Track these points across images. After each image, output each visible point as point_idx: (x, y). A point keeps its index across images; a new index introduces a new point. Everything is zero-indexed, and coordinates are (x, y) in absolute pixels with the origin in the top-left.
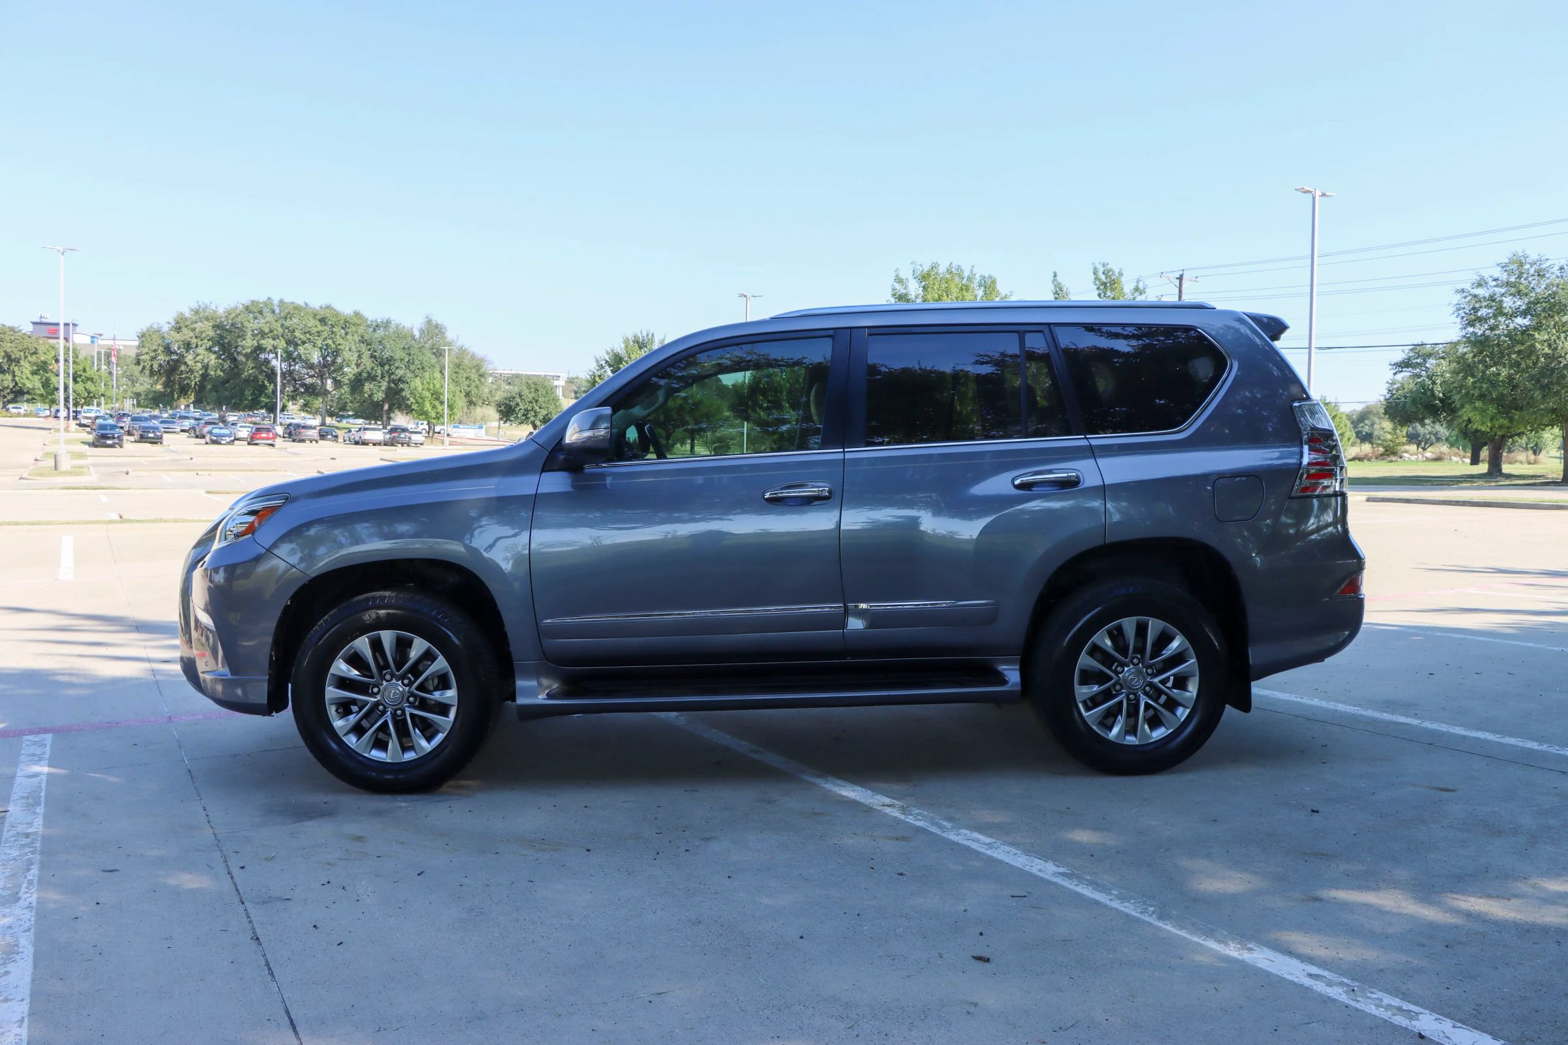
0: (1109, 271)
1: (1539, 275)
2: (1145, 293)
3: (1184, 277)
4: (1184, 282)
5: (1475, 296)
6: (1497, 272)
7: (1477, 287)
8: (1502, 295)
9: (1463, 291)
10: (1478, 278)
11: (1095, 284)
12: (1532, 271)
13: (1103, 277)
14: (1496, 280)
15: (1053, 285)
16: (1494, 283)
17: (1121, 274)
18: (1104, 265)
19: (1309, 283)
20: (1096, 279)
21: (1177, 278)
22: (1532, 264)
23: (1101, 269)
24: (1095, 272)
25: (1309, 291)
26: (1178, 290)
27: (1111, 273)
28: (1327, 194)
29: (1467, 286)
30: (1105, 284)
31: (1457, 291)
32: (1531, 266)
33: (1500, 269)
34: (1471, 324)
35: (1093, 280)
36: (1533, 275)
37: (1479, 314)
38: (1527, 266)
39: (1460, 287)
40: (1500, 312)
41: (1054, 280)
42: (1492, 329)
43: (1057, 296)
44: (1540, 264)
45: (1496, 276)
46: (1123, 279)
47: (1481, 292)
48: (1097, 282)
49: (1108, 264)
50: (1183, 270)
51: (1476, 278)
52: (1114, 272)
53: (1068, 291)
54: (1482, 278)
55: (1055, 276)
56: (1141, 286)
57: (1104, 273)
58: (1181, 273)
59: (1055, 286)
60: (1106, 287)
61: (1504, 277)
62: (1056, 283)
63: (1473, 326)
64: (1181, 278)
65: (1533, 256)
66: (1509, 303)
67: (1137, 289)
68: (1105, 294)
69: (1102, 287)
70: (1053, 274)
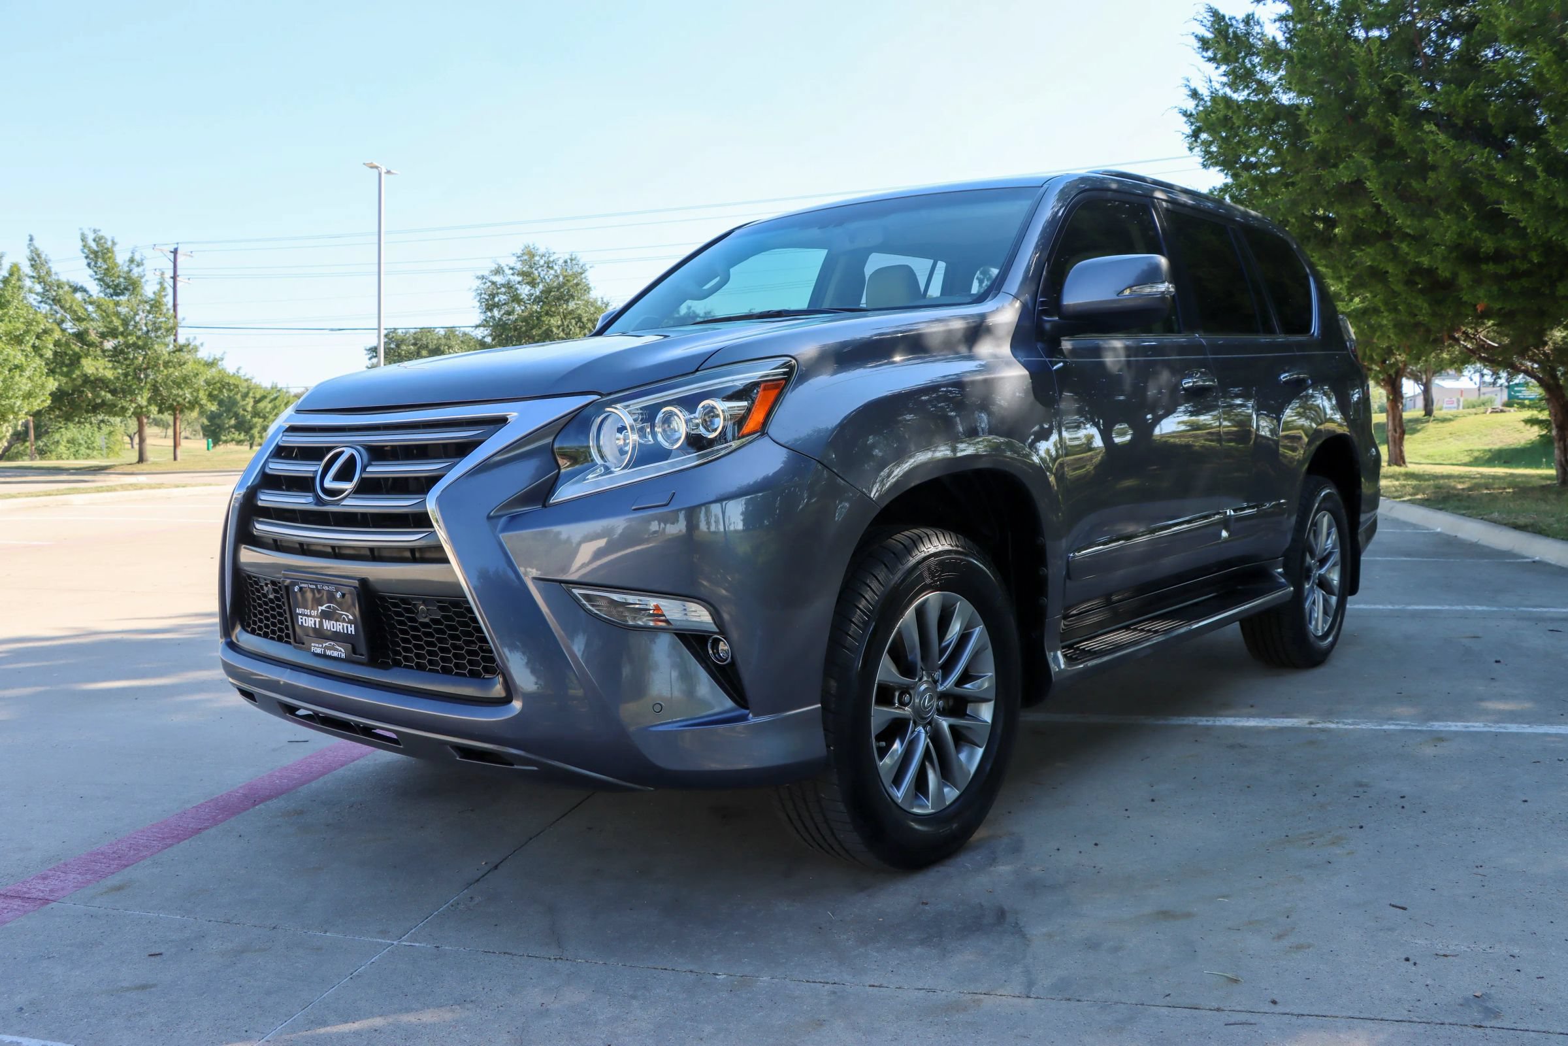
0: (100, 239)
1: (548, 267)
2: (143, 265)
3: (179, 252)
4: (179, 256)
5: (493, 283)
6: (513, 262)
7: (496, 274)
8: (519, 283)
9: (483, 277)
10: (497, 266)
11: (83, 252)
12: (542, 262)
13: (94, 246)
14: (512, 269)
15: (29, 250)
16: (511, 272)
17: (114, 243)
18: (95, 231)
19: (377, 262)
20: (84, 246)
21: (171, 252)
22: (543, 256)
23: (91, 237)
24: (84, 239)
25: (377, 270)
26: (172, 264)
27: (103, 241)
28: (392, 171)
29: (486, 273)
30: (95, 253)
31: (478, 278)
32: (541, 258)
33: (515, 258)
34: (489, 308)
35: (82, 248)
36: (542, 266)
37: (496, 299)
38: (537, 258)
39: (480, 274)
40: (516, 299)
41: (30, 244)
42: (509, 313)
43: (33, 263)
44: (549, 257)
45: (512, 265)
46: (116, 249)
47: (499, 279)
48: (86, 251)
49: (99, 231)
50: (178, 244)
51: (494, 267)
52: (106, 239)
53: (47, 258)
54: (500, 266)
55: (31, 239)
56: (137, 257)
57: (94, 240)
58: (176, 246)
59: (32, 251)
60: (96, 257)
61: (519, 266)
62: (32, 248)
63: (491, 310)
64: (175, 252)
65: (542, 250)
66: (524, 291)
67: (132, 261)
68: (96, 263)
69: (91, 256)
70: (29, 238)
